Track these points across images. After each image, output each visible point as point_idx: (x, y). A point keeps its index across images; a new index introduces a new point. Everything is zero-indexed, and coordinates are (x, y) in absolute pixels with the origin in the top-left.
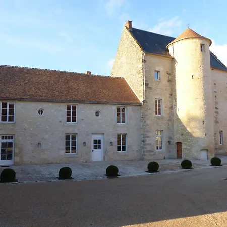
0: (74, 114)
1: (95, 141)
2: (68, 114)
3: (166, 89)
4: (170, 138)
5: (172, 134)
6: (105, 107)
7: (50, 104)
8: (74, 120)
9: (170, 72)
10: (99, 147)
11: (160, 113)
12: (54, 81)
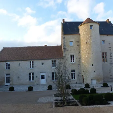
0: (33, 65)
1: (42, 76)
2: (30, 65)
3: (76, 50)
4: (80, 73)
5: (81, 71)
6: (46, 61)
7: (23, 61)
8: (33, 67)
9: (78, 41)
10: (44, 78)
11: (73, 61)
12: (28, 52)
